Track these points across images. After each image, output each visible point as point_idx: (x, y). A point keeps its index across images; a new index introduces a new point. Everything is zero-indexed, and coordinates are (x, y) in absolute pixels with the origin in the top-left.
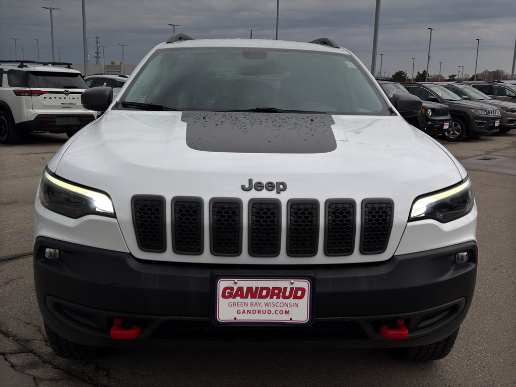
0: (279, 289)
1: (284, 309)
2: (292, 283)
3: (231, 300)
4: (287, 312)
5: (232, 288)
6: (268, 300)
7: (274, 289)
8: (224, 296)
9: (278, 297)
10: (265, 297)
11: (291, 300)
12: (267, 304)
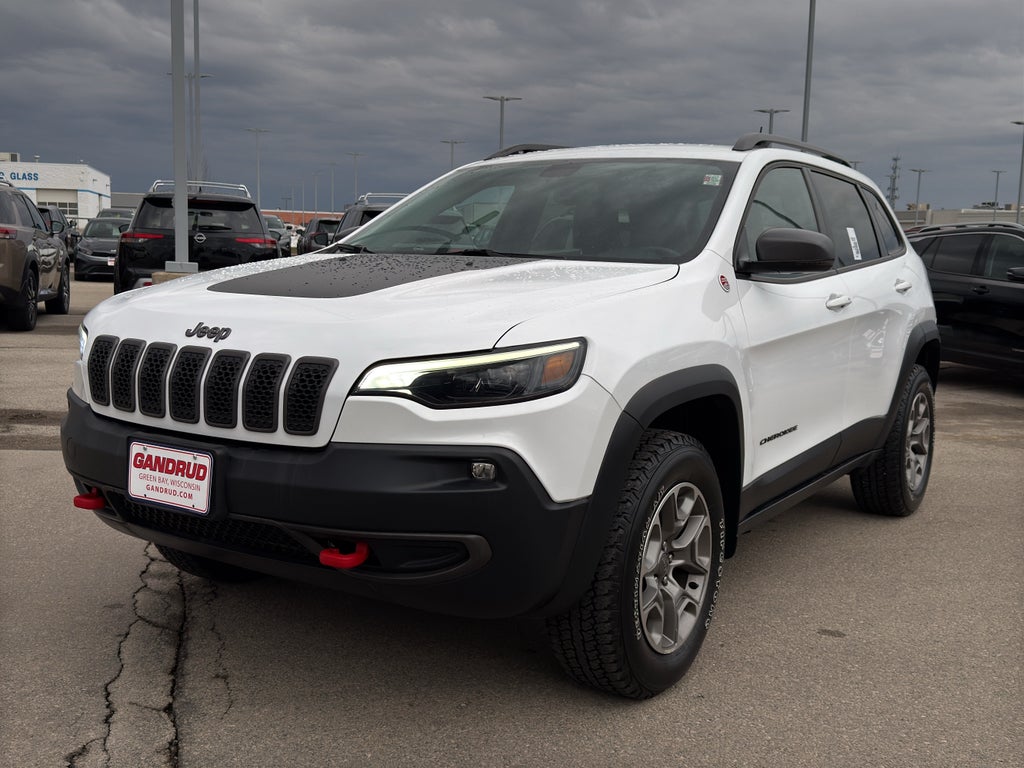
0: (183, 463)
1: (188, 491)
2: (195, 458)
3: (141, 470)
4: (190, 496)
5: (142, 455)
6: (173, 477)
7: (180, 462)
8: (136, 466)
9: (183, 476)
10: (171, 472)
11: (193, 481)
12: (173, 483)
